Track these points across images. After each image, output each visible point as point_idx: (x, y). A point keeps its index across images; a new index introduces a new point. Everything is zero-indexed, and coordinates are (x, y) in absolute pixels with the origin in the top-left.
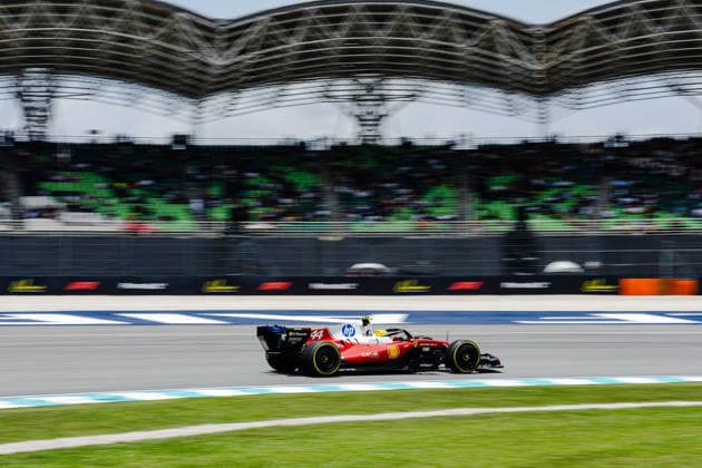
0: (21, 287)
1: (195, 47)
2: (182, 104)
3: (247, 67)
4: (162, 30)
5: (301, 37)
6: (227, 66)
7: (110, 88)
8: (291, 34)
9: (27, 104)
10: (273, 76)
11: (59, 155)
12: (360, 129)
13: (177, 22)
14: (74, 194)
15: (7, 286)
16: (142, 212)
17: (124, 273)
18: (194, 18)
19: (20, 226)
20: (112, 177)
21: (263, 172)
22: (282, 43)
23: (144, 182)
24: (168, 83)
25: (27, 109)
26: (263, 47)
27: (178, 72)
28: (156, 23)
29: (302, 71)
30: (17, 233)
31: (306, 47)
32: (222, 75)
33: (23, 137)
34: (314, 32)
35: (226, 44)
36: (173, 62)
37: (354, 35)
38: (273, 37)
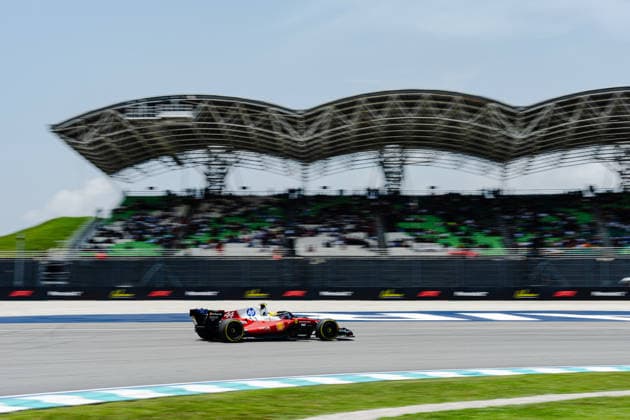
0: (387, 295)
1: (503, 127)
2: (493, 167)
3: (539, 139)
4: (479, 116)
5: (578, 116)
6: (524, 139)
7: (443, 157)
8: (571, 115)
9: (386, 170)
10: (557, 145)
11: (411, 204)
12: (622, 181)
13: (490, 109)
14: (421, 230)
15: (378, 294)
16: (468, 242)
17: (457, 285)
18: (501, 106)
19: (386, 252)
20: (447, 218)
21: (551, 213)
22: (564, 122)
23: (469, 222)
24: (483, 152)
25: (386, 173)
26: (550, 125)
27: (491, 145)
28: (475, 111)
29: (579, 141)
30: (384, 257)
31: (580, 124)
32: (521, 145)
33: (384, 191)
34: (587, 113)
35: (524, 124)
36: (487, 137)
37: (616, 114)
38: (558, 118)
